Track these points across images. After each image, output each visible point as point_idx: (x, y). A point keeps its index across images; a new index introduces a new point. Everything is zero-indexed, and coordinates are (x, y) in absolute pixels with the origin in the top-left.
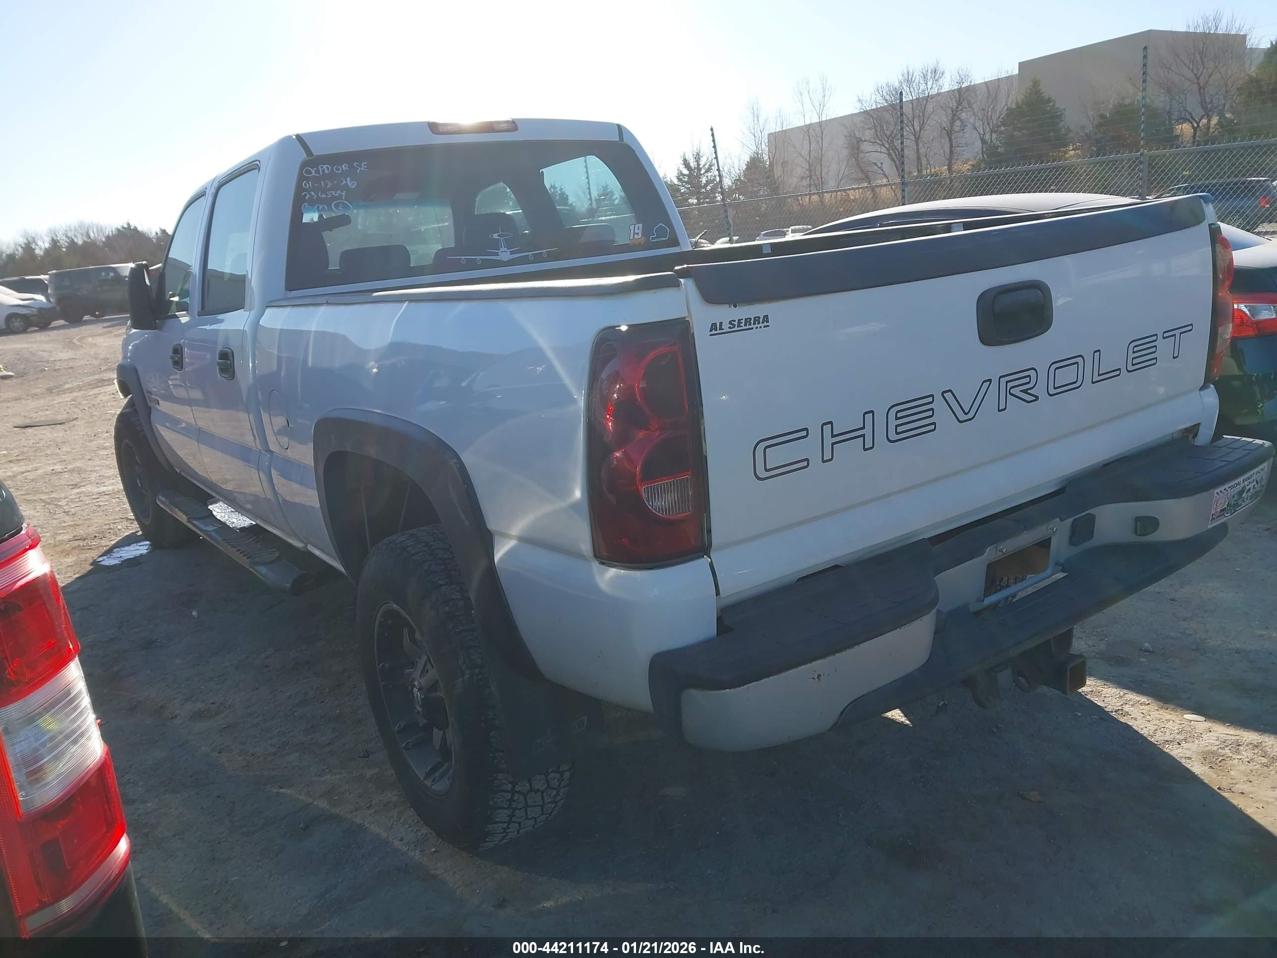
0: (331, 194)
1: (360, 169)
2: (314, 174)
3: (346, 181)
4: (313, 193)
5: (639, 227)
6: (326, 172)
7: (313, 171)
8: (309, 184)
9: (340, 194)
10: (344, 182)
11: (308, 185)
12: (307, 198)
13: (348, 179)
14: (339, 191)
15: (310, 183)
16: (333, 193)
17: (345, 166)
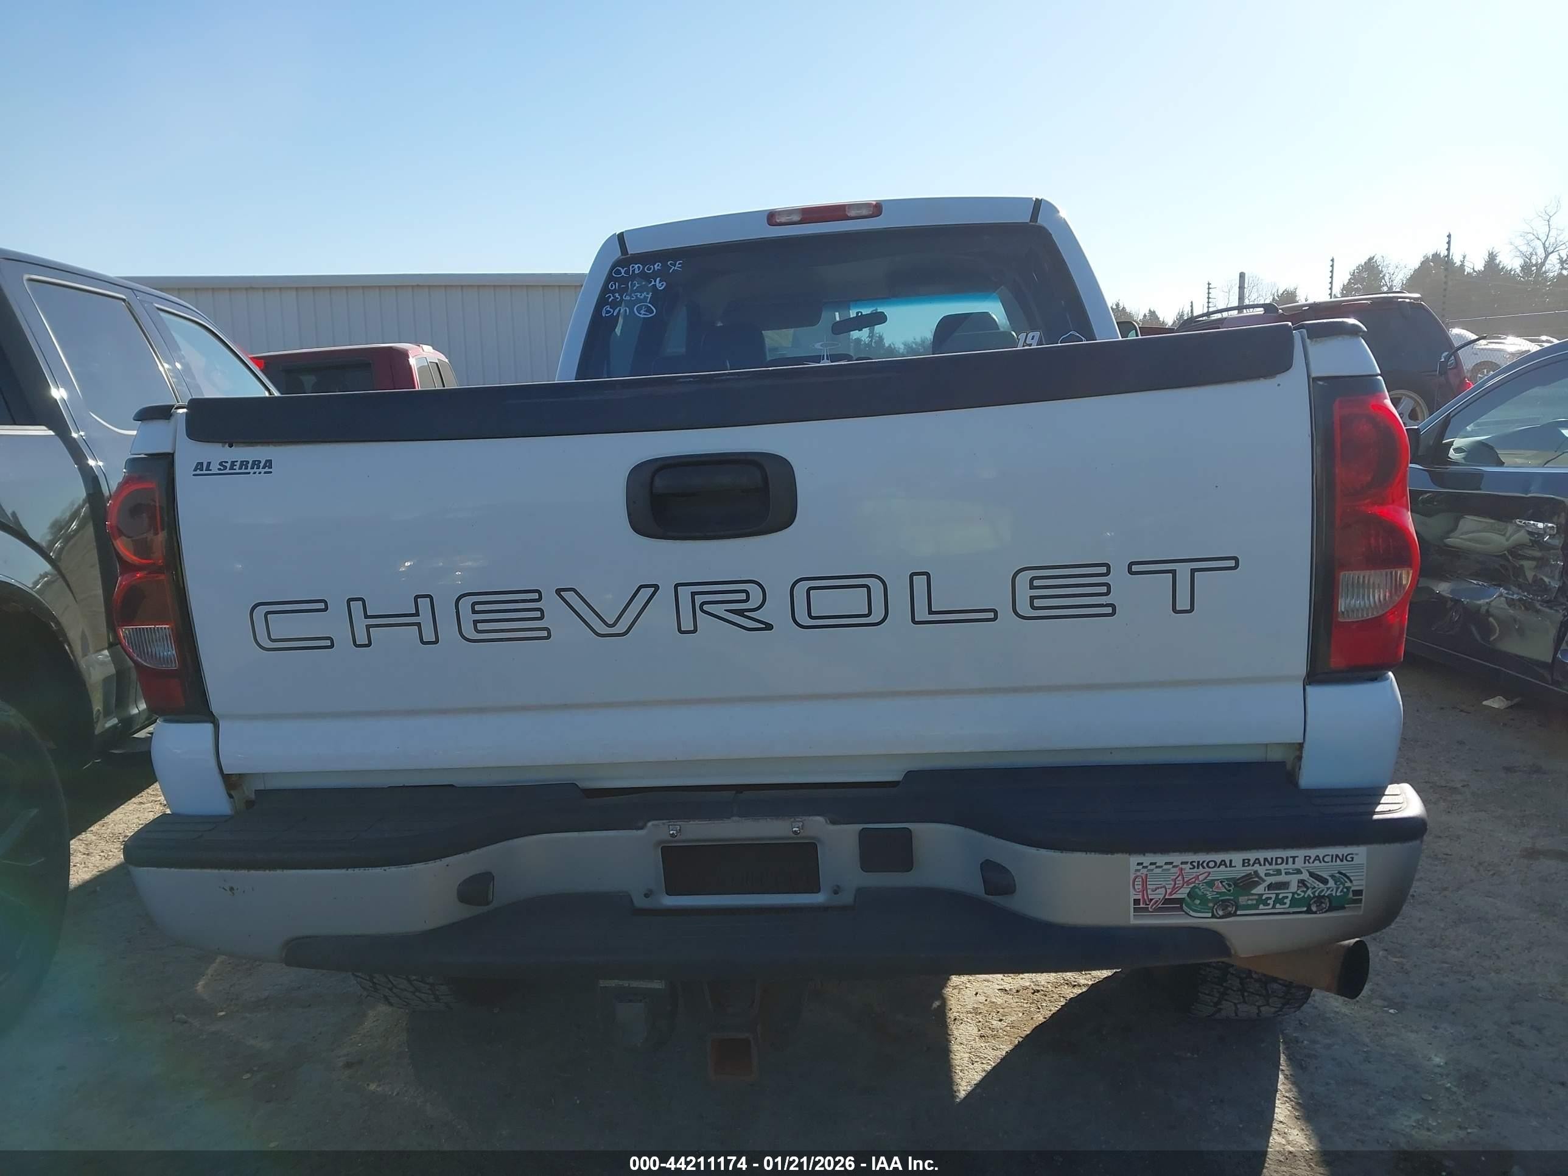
0: (636, 296)
1: (673, 267)
2: (623, 274)
3: (655, 282)
4: (617, 295)
5: (1033, 337)
6: (637, 272)
7: (623, 271)
8: (615, 285)
9: (645, 296)
10: (653, 283)
11: (614, 287)
12: (610, 300)
13: (658, 279)
14: (645, 293)
15: (617, 284)
16: (639, 294)
17: (658, 265)
